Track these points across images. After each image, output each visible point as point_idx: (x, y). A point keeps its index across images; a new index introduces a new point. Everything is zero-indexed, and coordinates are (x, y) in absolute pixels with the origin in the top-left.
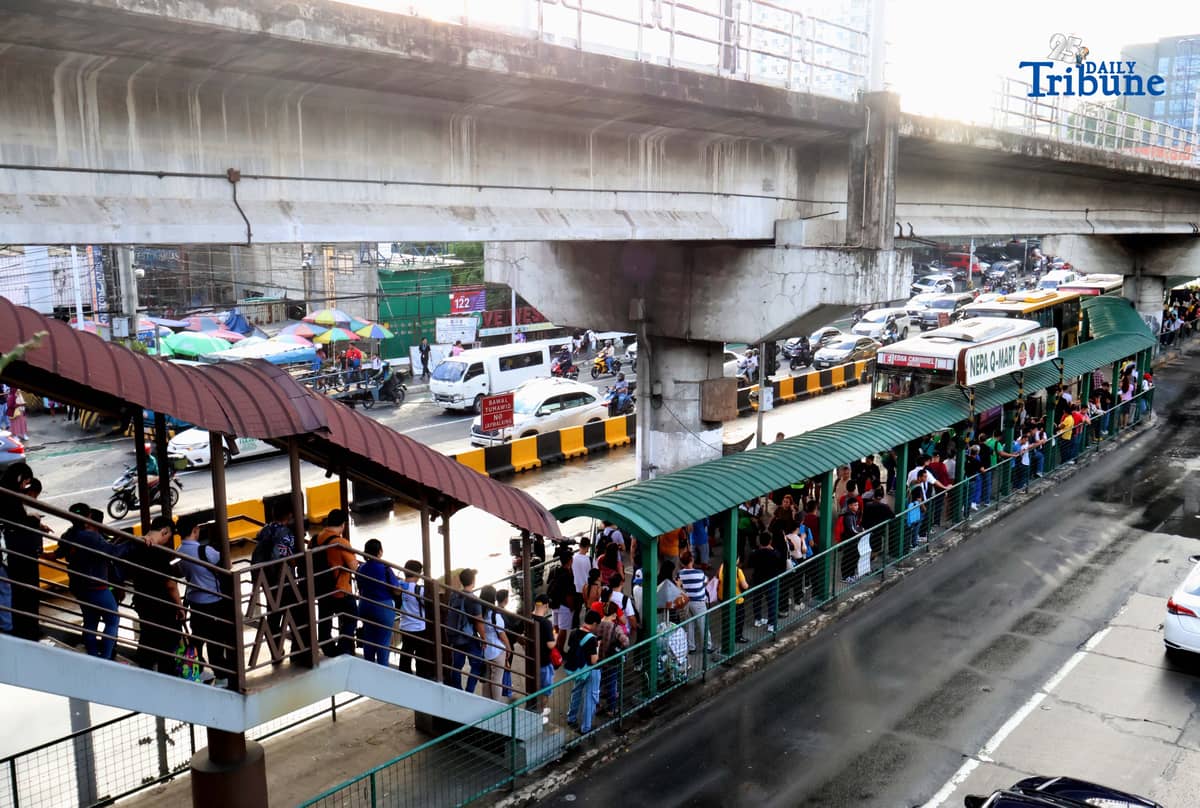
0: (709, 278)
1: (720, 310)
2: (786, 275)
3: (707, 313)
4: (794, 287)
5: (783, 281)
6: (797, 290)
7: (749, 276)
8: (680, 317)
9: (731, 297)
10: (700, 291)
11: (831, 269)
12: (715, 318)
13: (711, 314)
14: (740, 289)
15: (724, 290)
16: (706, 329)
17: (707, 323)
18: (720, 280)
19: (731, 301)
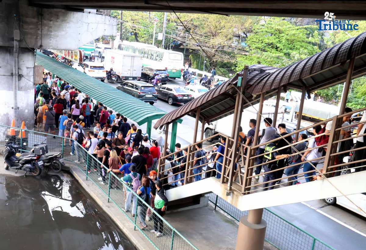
0: (51, 23)
1: (57, 36)
2: (89, 23)
3: (50, 37)
4: (92, 28)
5: (88, 26)
6: (94, 30)
7: (71, 23)
8: (37, 38)
9: (64, 31)
10: (46, 28)
11: (107, 22)
12: (55, 40)
13: (53, 38)
14: (68, 28)
15: (59, 28)
16: (51, 44)
17: (51, 41)
18: (58, 23)
19: (63, 33)
